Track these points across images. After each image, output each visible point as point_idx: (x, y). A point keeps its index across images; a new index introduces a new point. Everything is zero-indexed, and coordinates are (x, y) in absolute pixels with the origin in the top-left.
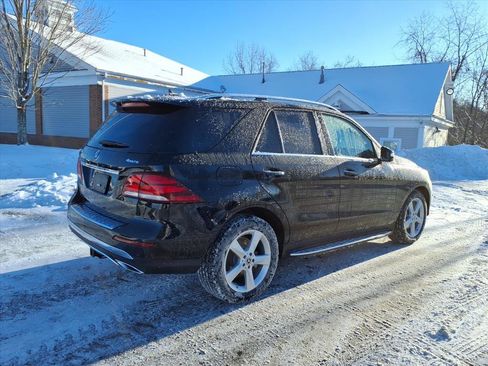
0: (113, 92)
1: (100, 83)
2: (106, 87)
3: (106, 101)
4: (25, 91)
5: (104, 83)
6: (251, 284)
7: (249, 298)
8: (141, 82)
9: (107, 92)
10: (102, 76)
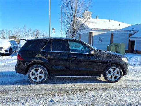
0: (95, 34)
1: (91, 32)
2: (93, 32)
3: (93, 36)
4: (74, 35)
5: (92, 32)
6: (38, 80)
7: (37, 83)
8: (103, 30)
9: (93, 34)
10: (92, 30)
